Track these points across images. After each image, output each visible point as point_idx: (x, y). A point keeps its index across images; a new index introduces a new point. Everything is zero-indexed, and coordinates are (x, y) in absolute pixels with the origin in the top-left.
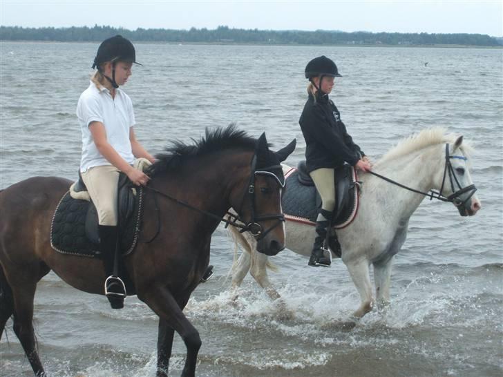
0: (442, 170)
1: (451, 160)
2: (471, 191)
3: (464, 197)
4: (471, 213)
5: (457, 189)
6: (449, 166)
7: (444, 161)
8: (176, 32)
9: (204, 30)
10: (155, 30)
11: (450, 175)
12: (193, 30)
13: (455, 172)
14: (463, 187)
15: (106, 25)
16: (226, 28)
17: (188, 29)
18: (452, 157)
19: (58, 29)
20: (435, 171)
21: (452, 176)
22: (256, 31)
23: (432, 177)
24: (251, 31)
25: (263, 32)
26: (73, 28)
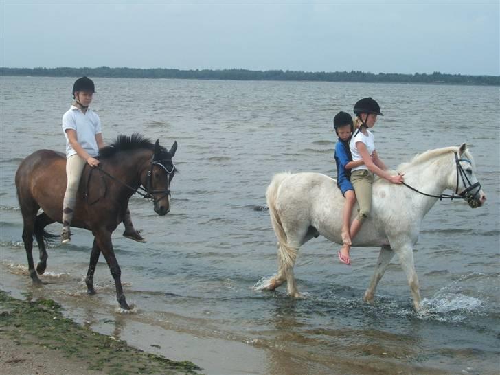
0: (455, 172)
1: (460, 163)
2: (478, 188)
3: (474, 191)
4: (480, 204)
5: (468, 186)
6: (459, 168)
7: (455, 164)
8: (406, 76)
9: (424, 75)
10: (392, 74)
11: (461, 175)
12: (417, 74)
13: (465, 172)
14: (472, 184)
15: (359, 71)
16: (439, 73)
17: (413, 74)
18: (461, 160)
19: (327, 73)
20: (449, 173)
21: (464, 175)
22: (459, 75)
23: (446, 178)
24: (455, 75)
25: (464, 76)
26: (337, 72)
